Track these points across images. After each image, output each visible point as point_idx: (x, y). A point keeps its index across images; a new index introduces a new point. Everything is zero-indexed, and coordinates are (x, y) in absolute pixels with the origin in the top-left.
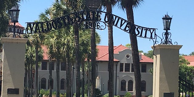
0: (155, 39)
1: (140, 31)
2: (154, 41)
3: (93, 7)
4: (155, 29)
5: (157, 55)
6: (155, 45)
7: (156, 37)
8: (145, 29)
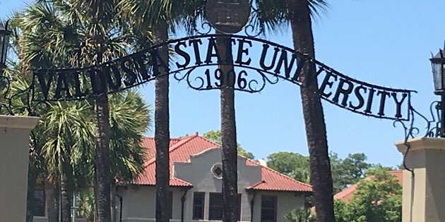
0: (408, 120)
1: (366, 97)
2: (406, 128)
3: (227, 24)
4: (409, 92)
5: (416, 171)
6: (410, 140)
7: (411, 115)
8: (380, 92)
